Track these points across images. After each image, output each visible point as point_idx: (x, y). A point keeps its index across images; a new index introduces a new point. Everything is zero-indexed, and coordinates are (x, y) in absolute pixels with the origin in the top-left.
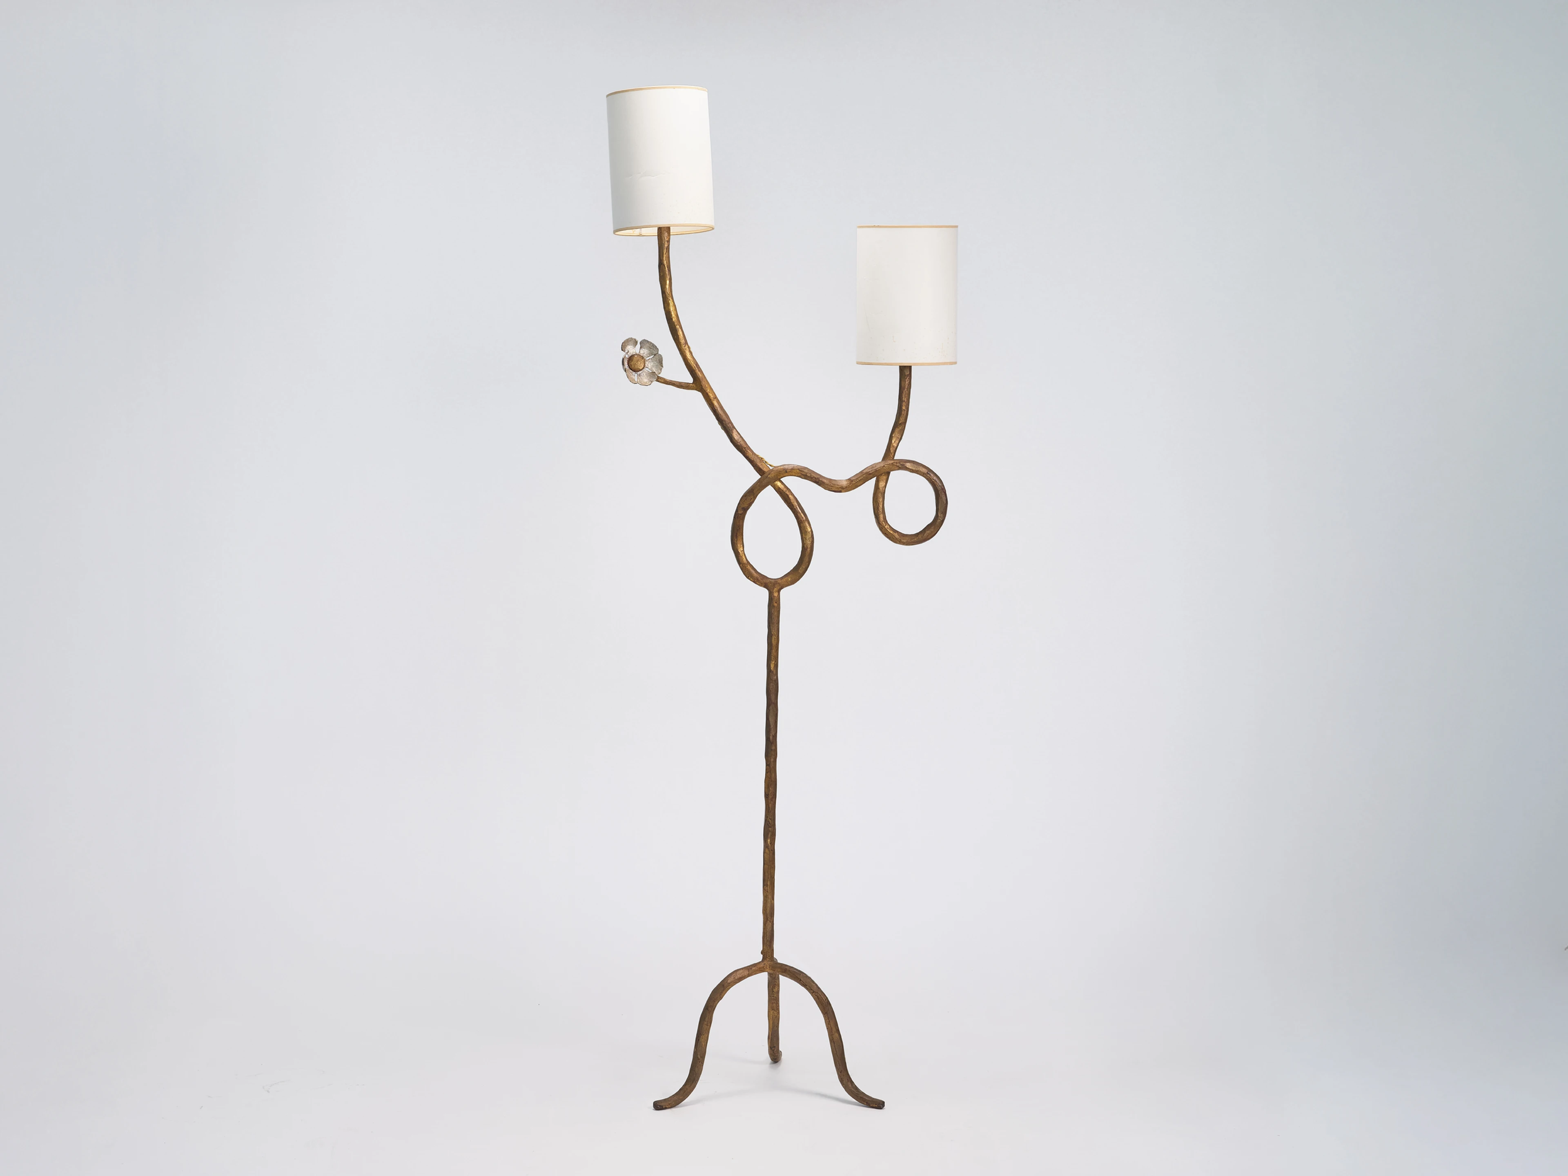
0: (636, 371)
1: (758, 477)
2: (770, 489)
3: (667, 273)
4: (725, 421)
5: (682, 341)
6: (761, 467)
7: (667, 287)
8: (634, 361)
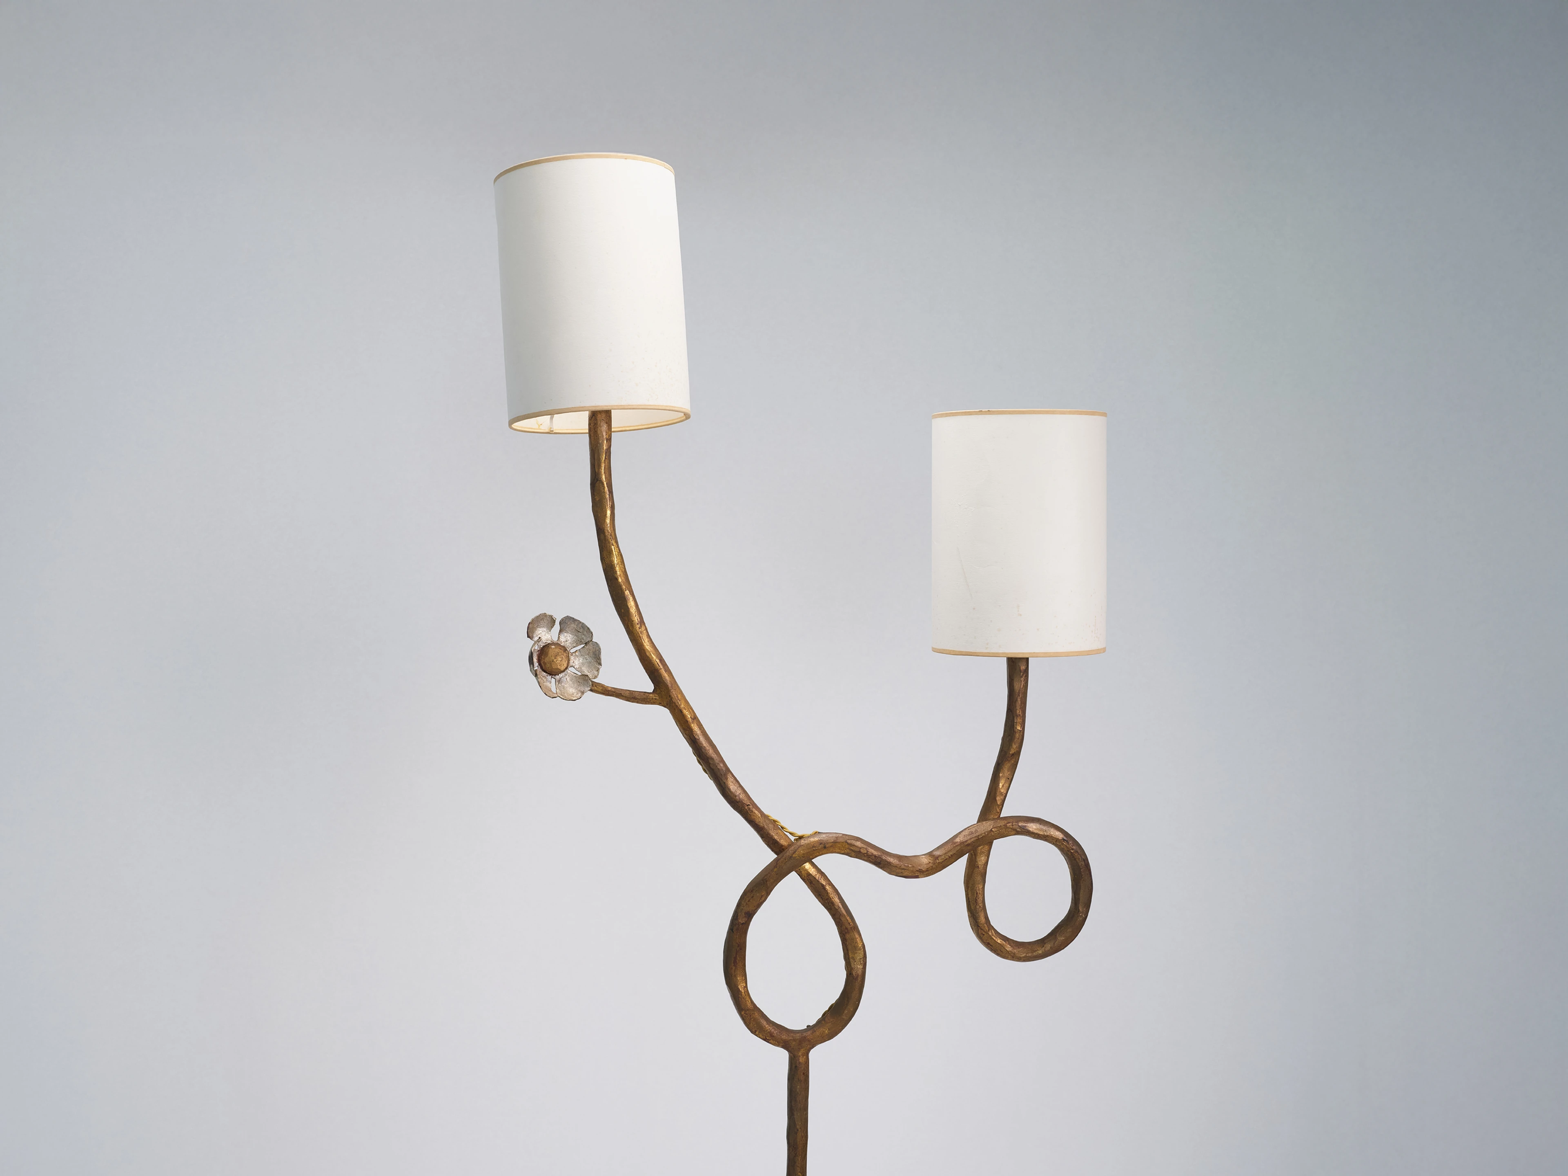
0: (553, 673)
1: (770, 856)
2: (793, 876)
3: (608, 496)
4: (712, 759)
5: (636, 619)
6: (776, 837)
7: (608, 521)
8: (550, 655)
